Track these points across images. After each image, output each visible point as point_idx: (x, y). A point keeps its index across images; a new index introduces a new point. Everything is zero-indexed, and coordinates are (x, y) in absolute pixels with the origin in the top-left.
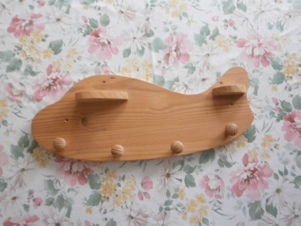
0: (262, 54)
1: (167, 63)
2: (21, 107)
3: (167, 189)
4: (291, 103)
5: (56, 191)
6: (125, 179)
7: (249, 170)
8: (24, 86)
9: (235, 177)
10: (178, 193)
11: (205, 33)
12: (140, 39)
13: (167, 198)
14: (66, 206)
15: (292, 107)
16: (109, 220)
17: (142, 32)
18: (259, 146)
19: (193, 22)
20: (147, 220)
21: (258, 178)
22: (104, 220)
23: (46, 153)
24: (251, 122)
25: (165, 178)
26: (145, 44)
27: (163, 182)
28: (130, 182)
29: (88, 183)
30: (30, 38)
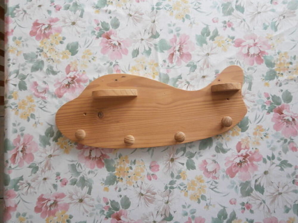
0: (257, 53)
2: (46, 102)
3: (171, 171)
4: (281, 97)
5: (78, 173)
6: (136, 163)
7: (242, 155)
8: (47, 84)
9: (229, 161)
10: (180, 174)
11: (205, 34)
12: (147, 40)
13: (171, 178)
14: (87, 185)
15: (281, 101)
16: (123, 196)
17: (149, 33)
18: (251, 135)
19: (195, 23)
21: (249, 163)
22: (119, 197)
23: (69, 142)
24: (245, 115)
25: (169, 162)
26: (151, 45)
27: (168, 165)
28: (140, 166)
29: (105, 166)
30: (49, 41)
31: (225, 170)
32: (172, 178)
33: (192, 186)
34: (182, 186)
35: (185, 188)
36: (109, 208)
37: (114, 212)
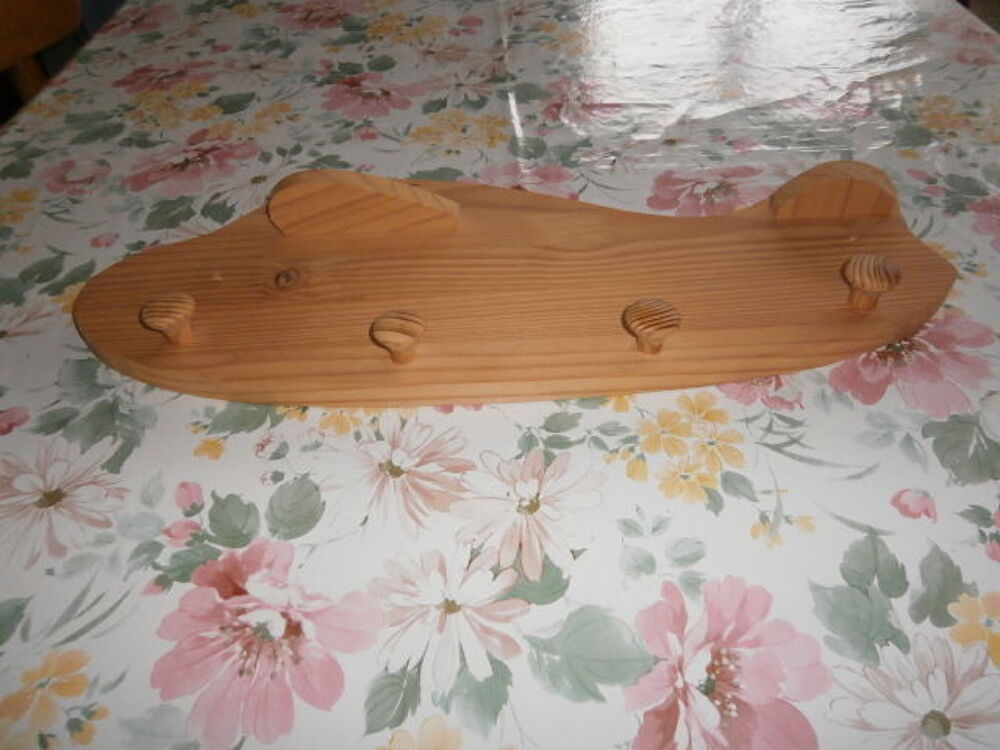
1: (555, 118)
2: (76, 202)
4: (979, 177)
5: (97, 389)
8: (109, 165)
12: (476, 86)
13: (554, 406)
14: (120, 433)
16: (288, 478)
17: (482, 76)
20: (464, 481)
22: (269, 482)
26: (488, 92)
30: (165, 94)
31: (827, 376)
32: (561, 406)
33: (664, 437)
34: (613, 435)
35: (631, 445)
36: (194, 531)
37: (219, 553)
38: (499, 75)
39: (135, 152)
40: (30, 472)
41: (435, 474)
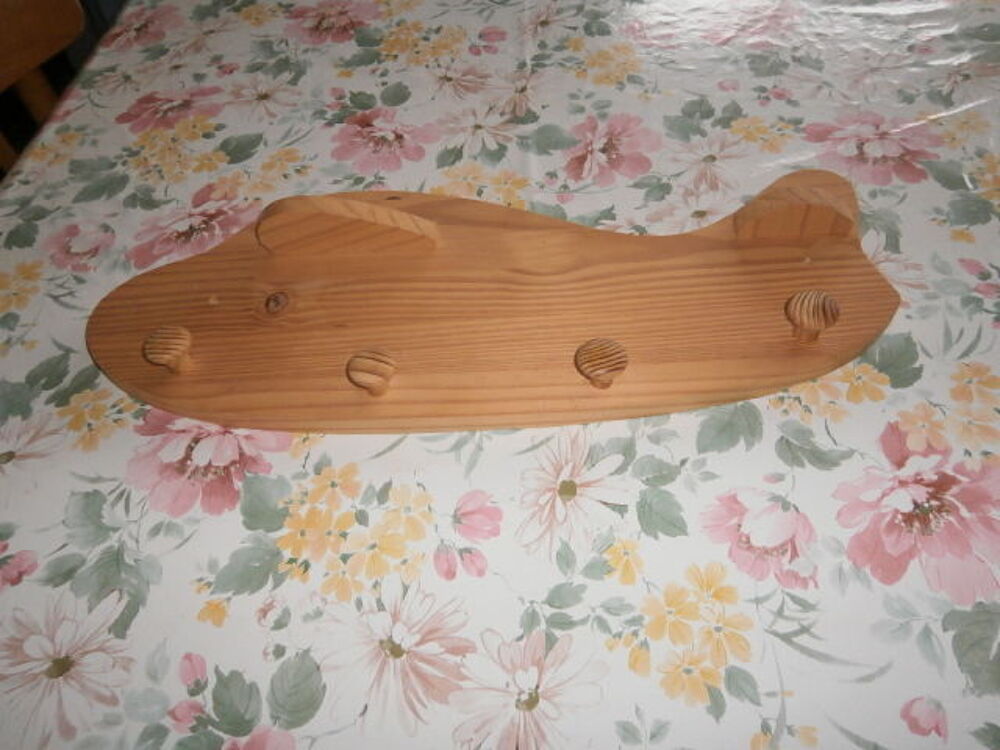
0: (895, 155)
1: (578, 177)
2: (81, 281)
3: (562, 541)
5: (103, 531)
6: (391, 496)
7: (918, 481)
8: (113, 232)
9: (859, 505)
10: (606, 556)
11: (698, 114)
12: (494, 128)
13: (558, 573)
14: (126, 589)
16: (290, 654)
17: (502, 114)
18: (942, 396)
19: (659, 92)
20: (463, 666)
21: (966, 513)
22: (271, 657)
25: (553, 500)
26: (509, 139)
27: (546, 511)
28: (408, 509)
29: (238, 507)
30: (170, 133)
31: (846, 543)
32: (565, 574)
33: (671, 618)
34: (616, 615)
35: (633, 628)
36: (197, 714)
37: (222, 741)
38: (521, 113)
39: (139, 215)
40: (40, 633)
41: (435, 655)
